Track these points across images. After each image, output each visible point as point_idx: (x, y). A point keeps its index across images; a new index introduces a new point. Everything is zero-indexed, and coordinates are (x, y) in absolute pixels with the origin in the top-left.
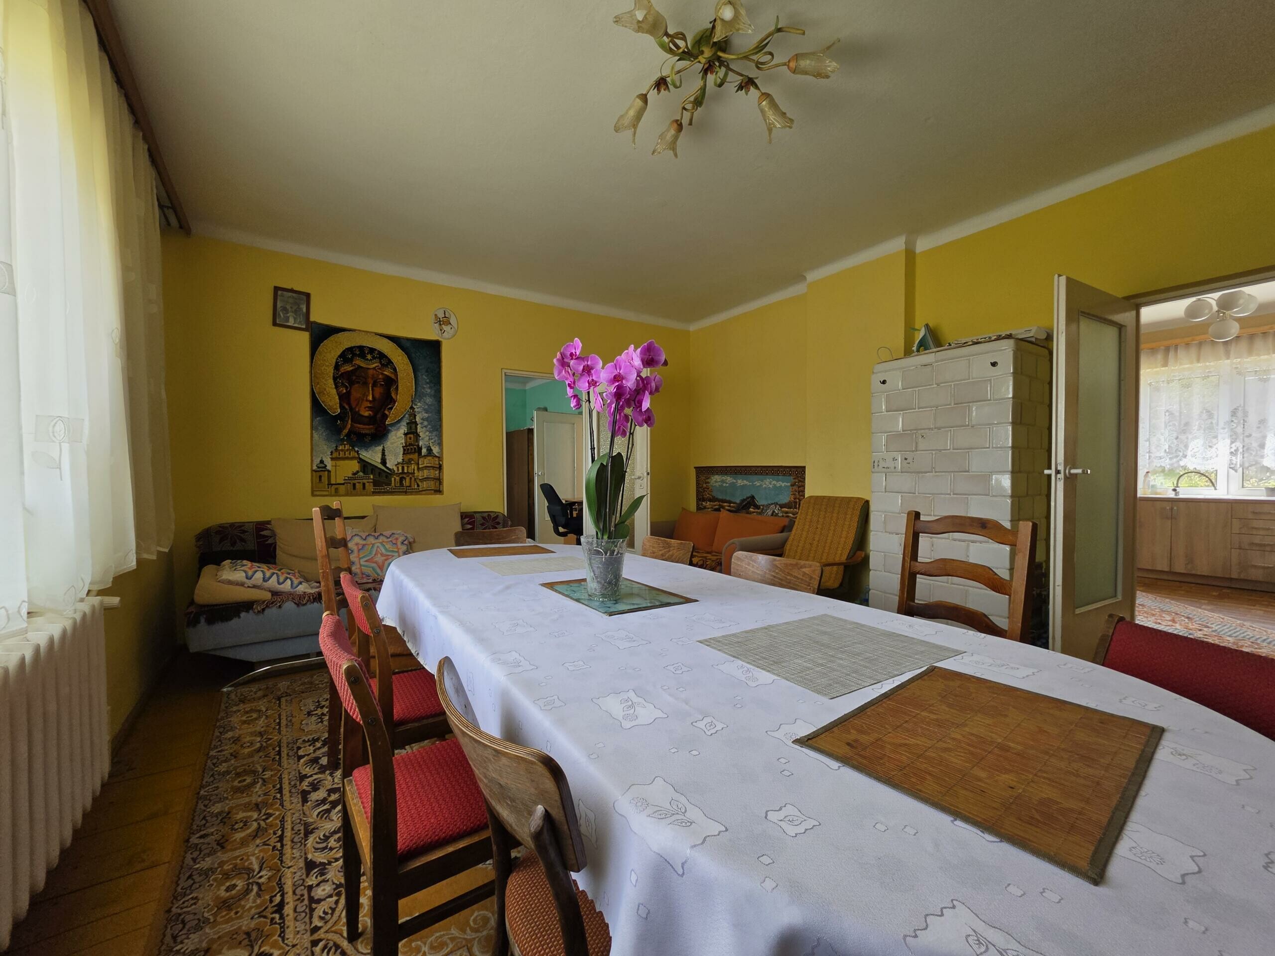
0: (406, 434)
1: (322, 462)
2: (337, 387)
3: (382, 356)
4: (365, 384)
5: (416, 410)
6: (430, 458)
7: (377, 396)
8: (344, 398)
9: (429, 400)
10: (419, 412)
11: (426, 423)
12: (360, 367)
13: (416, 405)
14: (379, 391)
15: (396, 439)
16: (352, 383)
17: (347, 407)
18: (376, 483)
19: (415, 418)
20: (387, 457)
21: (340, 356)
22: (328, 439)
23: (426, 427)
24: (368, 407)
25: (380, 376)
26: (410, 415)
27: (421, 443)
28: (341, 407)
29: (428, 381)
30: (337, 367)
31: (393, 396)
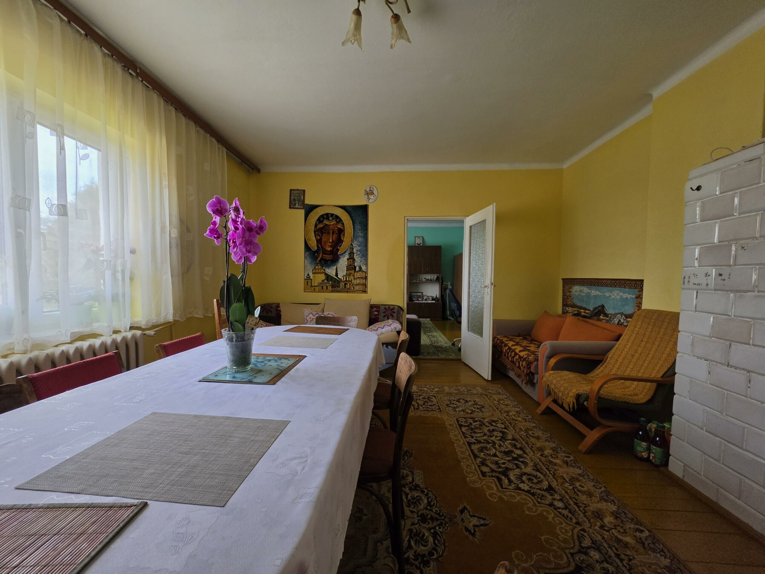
0: (348, 259)
1: (308, 275)
2: (315, 236)
3: (337, 217)
4: (329, 233)
5: (354, 245)
6: (361, 272)
7: (334, 239)
8: (319, 241)
9: (360, 239)
10: (355, 247)
11: (359, 253)
12: (326, 225)
13: (354, 243)
14: (335, 236)
15: (343, 262)
16: (322, 233)
17: (320, 246)
18: (333, 286)
19: (353, 250)
20: (338, 272)
21: (317, 220)
22: (311, 263)
23: (359, 255)
24: (330, 246)
25: (336, 229)
26: (350, 249)
27: (356, 264)
28: (318, 246)
29: (360, 228)
30: (316, 226)
31: (342, 238)
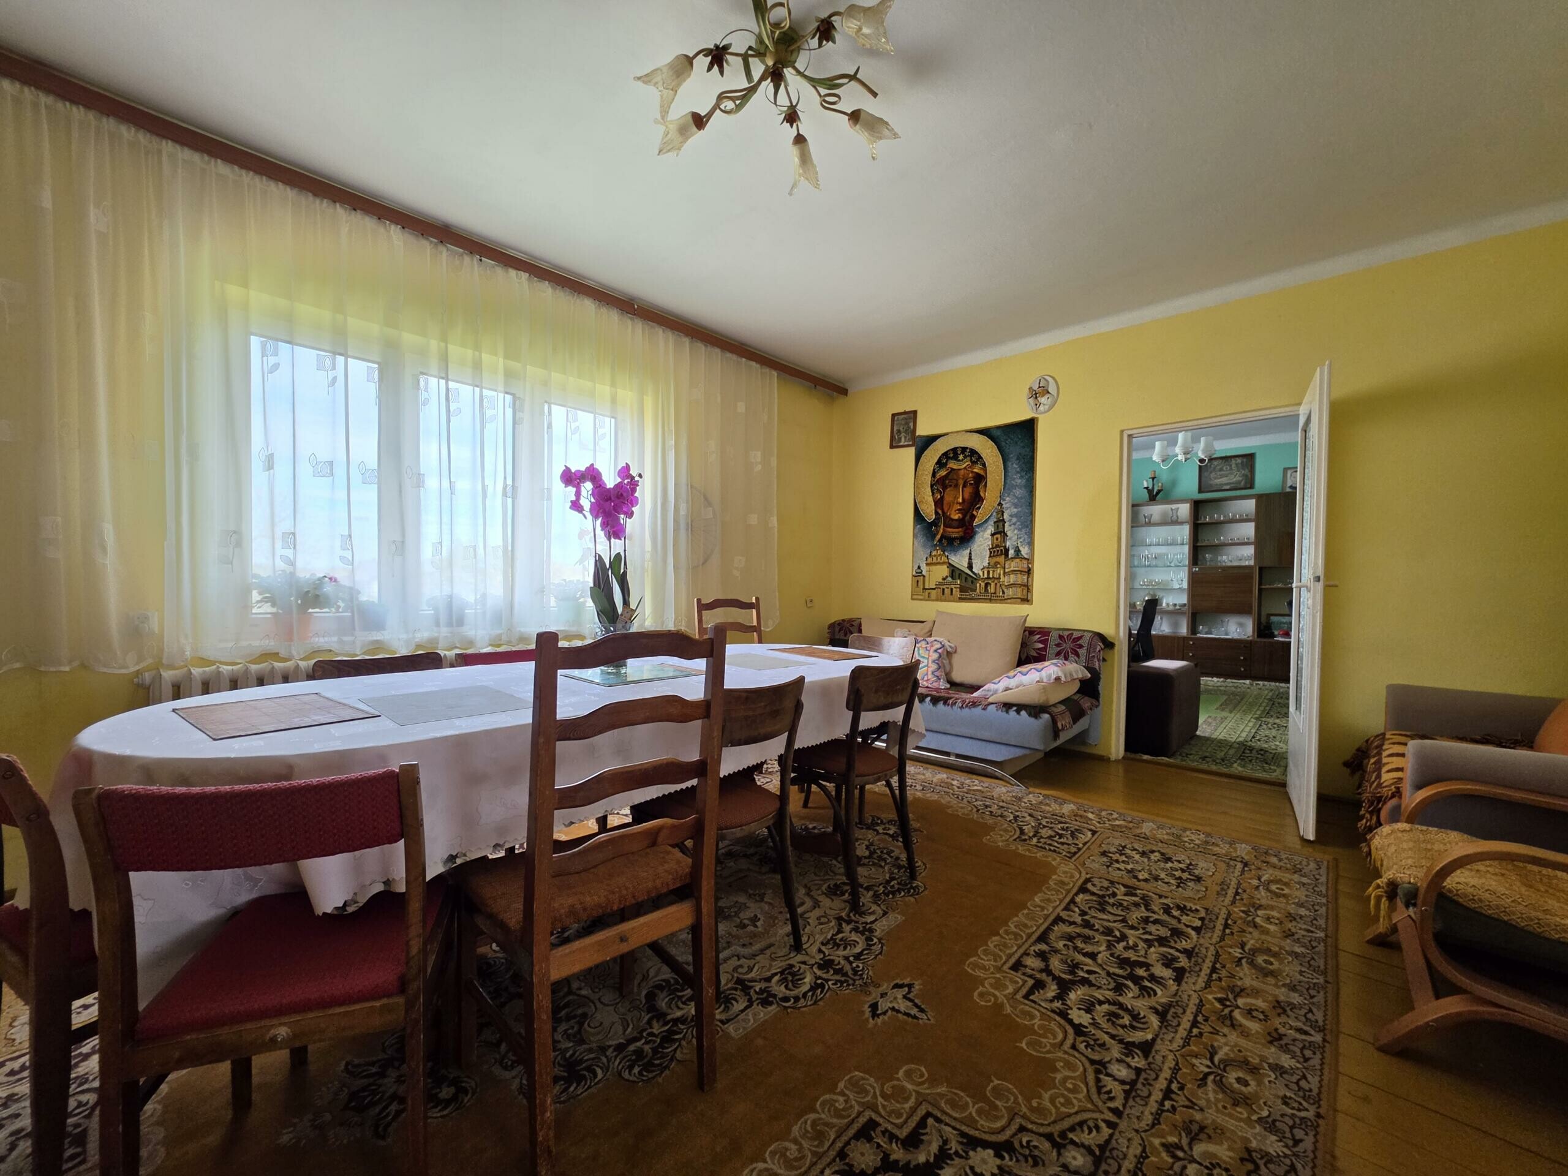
0: (992, 535)
1: (919, 567)
2: (933, 494)
3: (973, 452)
4: (956, 486)
5: (1004, 506)
6: (1018, 560)
7: (967, 496)
8: (939, 503)
9: (1018, 492)
10: (1007, 508)
11: (1014, 520)
13: (1004, 500)
14: (968, 490)
15: (983, 540)
17: (940, 512)
18: (962, 589)
19: (1003, 515)
20: (973, 561)
22: (924, 546)
23: (1014, 524)
24: (959, 510)
25: (971, 475)
26: (997, 513)
27: (1008, 544)
28: (936, 513)
29: (1018, 470)
31: (982, 494)
